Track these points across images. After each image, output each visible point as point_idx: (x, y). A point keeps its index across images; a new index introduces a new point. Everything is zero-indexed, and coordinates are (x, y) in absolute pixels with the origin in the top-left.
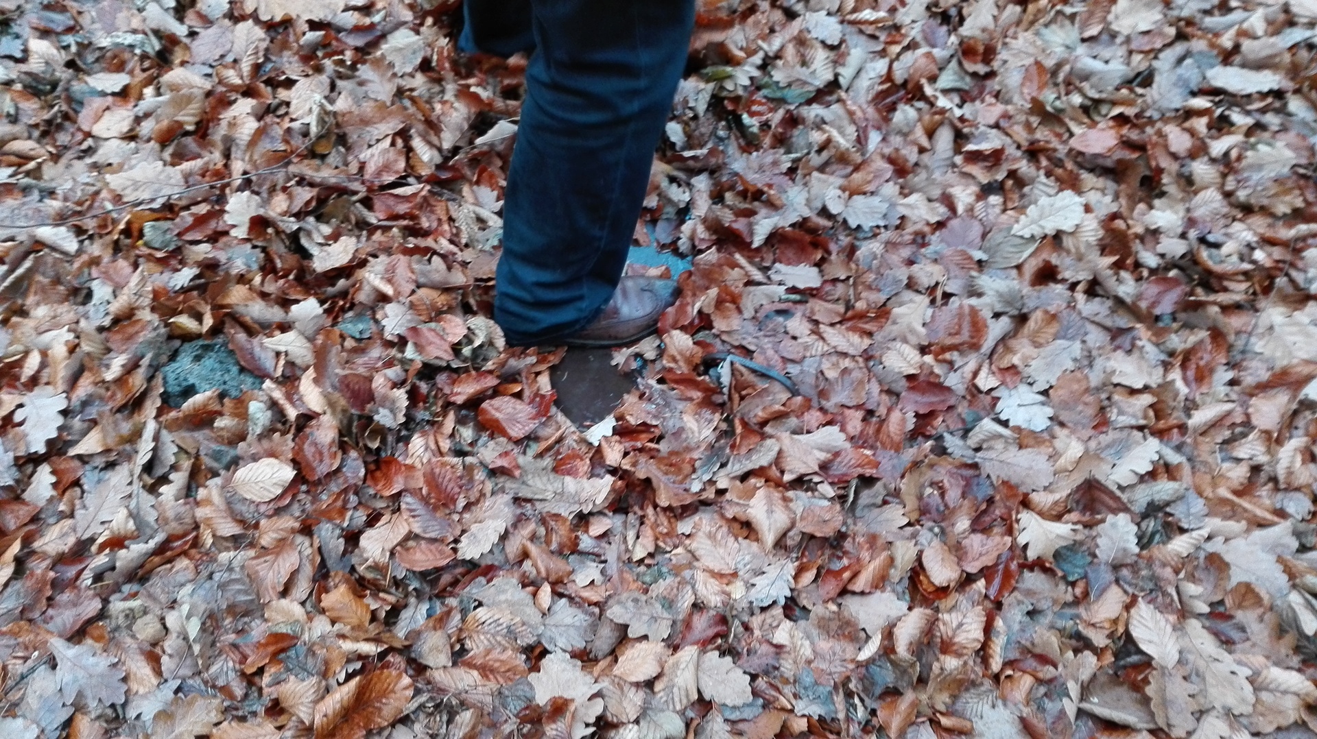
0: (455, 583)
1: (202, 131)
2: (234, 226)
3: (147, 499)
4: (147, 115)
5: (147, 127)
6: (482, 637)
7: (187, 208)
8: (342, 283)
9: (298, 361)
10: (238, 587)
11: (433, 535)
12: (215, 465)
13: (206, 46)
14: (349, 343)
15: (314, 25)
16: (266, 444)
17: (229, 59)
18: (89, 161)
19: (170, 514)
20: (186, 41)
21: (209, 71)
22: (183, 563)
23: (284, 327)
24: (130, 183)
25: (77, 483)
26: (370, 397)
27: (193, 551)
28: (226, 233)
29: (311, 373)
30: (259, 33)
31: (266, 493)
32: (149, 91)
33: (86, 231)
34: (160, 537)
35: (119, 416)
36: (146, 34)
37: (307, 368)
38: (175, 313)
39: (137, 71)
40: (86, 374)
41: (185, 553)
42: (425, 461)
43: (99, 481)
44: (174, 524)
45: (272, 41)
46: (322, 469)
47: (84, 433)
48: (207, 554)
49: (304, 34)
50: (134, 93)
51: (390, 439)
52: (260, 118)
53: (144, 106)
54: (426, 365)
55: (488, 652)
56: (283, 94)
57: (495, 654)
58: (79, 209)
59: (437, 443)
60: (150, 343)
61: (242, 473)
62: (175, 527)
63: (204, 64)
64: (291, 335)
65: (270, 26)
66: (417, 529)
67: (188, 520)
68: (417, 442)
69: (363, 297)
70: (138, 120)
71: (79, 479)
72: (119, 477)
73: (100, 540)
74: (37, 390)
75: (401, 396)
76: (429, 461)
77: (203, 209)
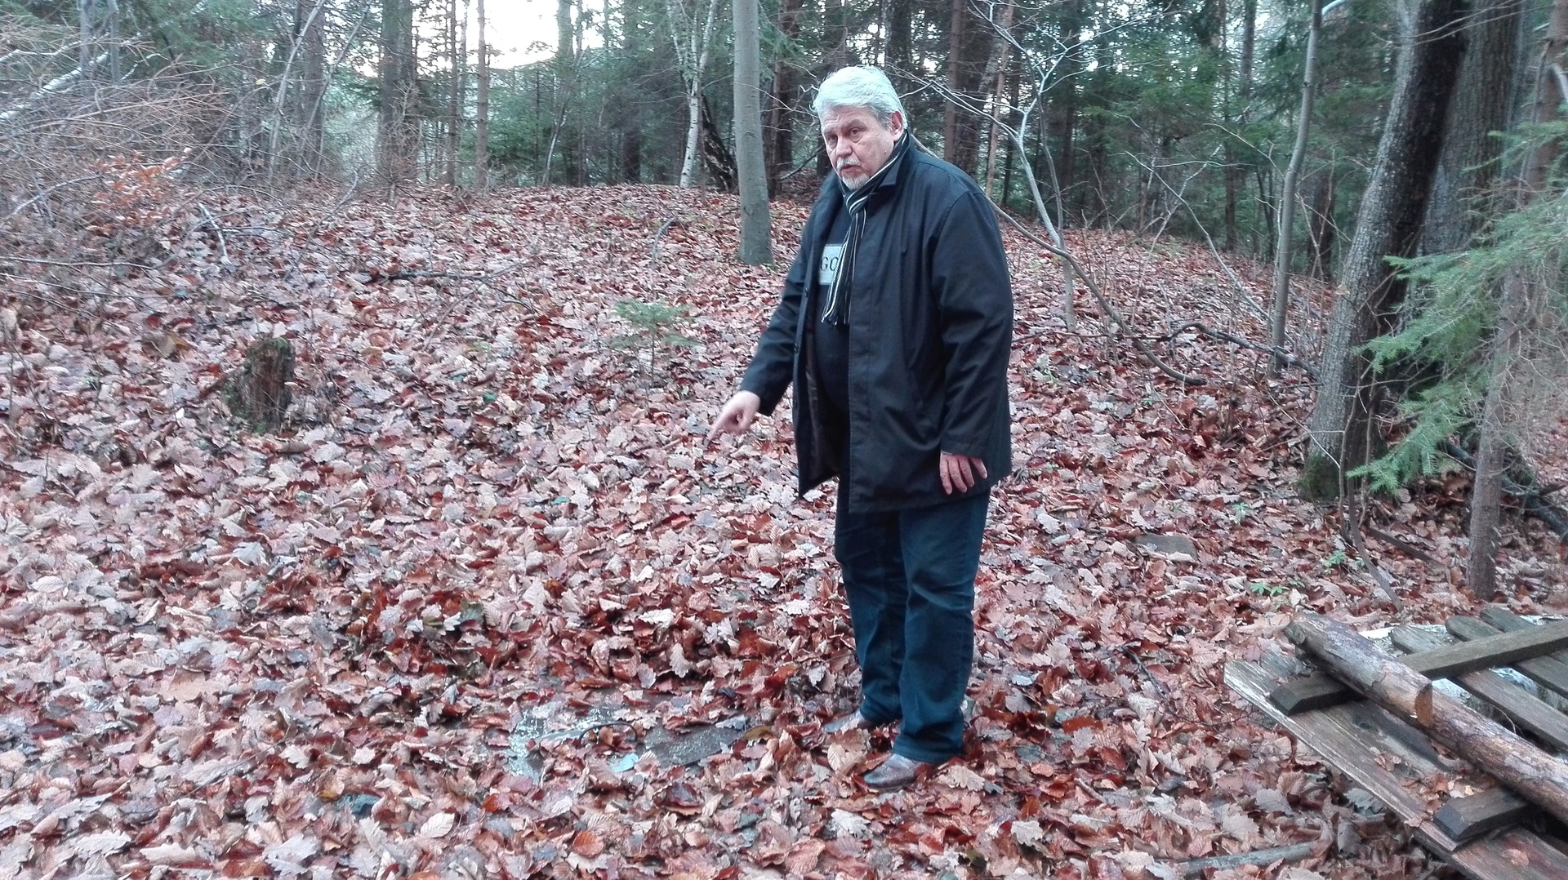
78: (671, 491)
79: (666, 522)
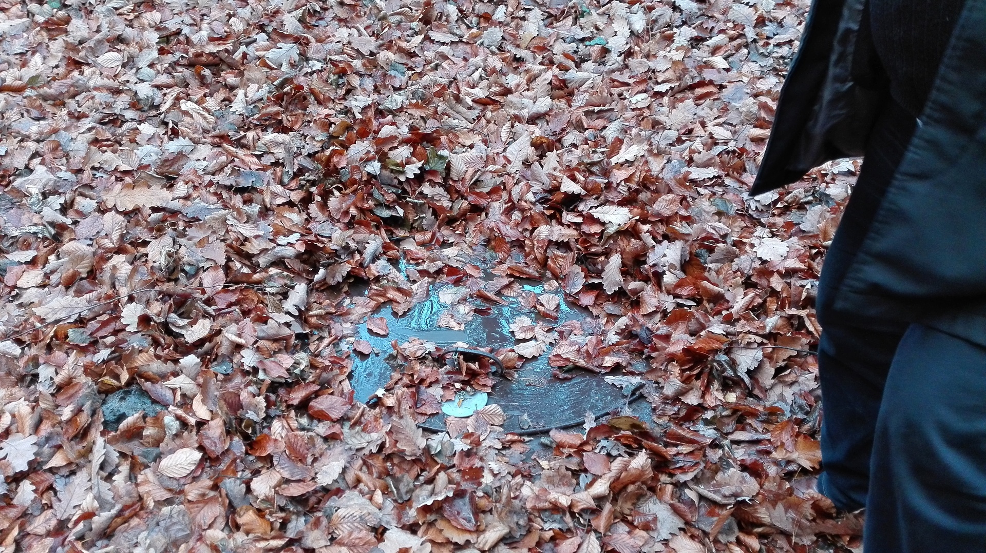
0: (319, 502)
1: (92, 275)
2: (128, 325)
3: (105, 486)
4: (52, 272)
5: (54, 278)
6: (345, 526)
7: (94, 318)
8: (207, 345)
9: (188, 393)
10: (178, 527)
11: (297, 478)
12: (146, 461)
13: (85, 228)
14: (220, 377)
15: (155, 210)
16: (178, 441)
17: (103, 234)
18: (16, 303)
19: (122, 491)
20: (73, 227)
21: (90, 242)
22: (135, 521)
23: (175, 374)
24: (50, 310)
25: (51, 488)
26: (240, 406)
27: (142, 512)
28: (123, 330)
29: (199, 397)
30: (121, 218)
31: (184, 471)
32: (52, 258)
33: (25, 342)
34: (118, 507)
35: (73, 442)
36: (44, 226)
37: (195, 395)
38: (100, 376)
39: (41, 247)
40: (45, 421)
41: (136, 514)
42: (283, 435)
43: (66, 484)
44: (126, 498)
45: (129, 222)
46: (219, 450)
47: (52, 456)
48: (151, 513)
49: (150, 215)
50: (41, 261)
51: (258, 427)
52: (132, 263)
53: (49, 267)
54: (273, 383)
55: (350, 534)
56: (142, 250)
57: (355, 535)
58: (17, 329)
59: (288, 424)
60: (86, 397)
61: (165, 462)
62: (127, 500)
63: (86, 239)
64: (182, 378)
65: (126, 214)
66: (286, 475)
67: (135, 495)
68: (277, 425)
69: (223, 350)
70: (47, 276)
71: (52, 485)
72: (81, 478)
73: (75, 518)
74: (10, 438)
75: (261, 401)
76: (287, 435)
77: (105, 317)
78: (715, 51)
79: (692, 88)
